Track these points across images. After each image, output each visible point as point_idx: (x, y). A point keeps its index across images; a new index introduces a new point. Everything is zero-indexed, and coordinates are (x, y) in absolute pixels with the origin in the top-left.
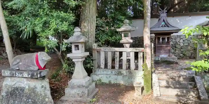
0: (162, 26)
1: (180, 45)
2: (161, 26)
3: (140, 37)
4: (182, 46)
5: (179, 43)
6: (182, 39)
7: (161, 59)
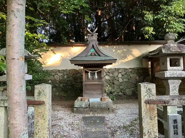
0: (91, 55)
1: (118, 81)
2: (89, 54)
3: (69, 70)
4: (121, 82)
5: (117, 78)
6: (120, 73)
7: (89, 105)
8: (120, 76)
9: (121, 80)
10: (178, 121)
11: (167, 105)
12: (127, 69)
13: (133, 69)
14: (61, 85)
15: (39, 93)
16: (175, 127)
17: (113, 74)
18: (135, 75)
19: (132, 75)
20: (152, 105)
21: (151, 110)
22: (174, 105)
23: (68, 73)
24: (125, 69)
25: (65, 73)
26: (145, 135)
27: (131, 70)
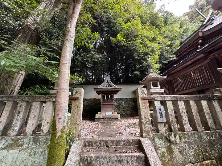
0: (106, 86)
7: (105, 117)
8: (123, 102)
9: (124, 105)
10: (162, 109)
11: (154, 100)
12: (127, 99)
13: (131, 98)
14: (87, 108)
15: (76, 92)
16: (161, 113)
17: (119, 101)
18: (132, 102)
19: (130, 102)
20: (146, 100)
21: (145, 104)
22: (158, 101)
23: (91, 101)
24: (126, 99)
25: (90, 101)
26: (143, 119)
27: (129, 99)
